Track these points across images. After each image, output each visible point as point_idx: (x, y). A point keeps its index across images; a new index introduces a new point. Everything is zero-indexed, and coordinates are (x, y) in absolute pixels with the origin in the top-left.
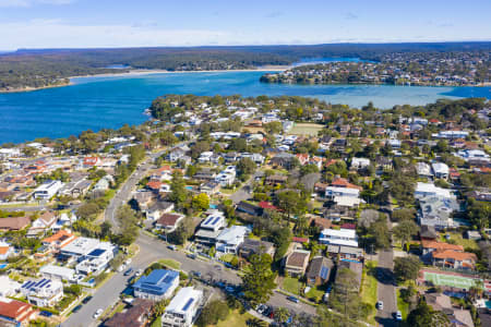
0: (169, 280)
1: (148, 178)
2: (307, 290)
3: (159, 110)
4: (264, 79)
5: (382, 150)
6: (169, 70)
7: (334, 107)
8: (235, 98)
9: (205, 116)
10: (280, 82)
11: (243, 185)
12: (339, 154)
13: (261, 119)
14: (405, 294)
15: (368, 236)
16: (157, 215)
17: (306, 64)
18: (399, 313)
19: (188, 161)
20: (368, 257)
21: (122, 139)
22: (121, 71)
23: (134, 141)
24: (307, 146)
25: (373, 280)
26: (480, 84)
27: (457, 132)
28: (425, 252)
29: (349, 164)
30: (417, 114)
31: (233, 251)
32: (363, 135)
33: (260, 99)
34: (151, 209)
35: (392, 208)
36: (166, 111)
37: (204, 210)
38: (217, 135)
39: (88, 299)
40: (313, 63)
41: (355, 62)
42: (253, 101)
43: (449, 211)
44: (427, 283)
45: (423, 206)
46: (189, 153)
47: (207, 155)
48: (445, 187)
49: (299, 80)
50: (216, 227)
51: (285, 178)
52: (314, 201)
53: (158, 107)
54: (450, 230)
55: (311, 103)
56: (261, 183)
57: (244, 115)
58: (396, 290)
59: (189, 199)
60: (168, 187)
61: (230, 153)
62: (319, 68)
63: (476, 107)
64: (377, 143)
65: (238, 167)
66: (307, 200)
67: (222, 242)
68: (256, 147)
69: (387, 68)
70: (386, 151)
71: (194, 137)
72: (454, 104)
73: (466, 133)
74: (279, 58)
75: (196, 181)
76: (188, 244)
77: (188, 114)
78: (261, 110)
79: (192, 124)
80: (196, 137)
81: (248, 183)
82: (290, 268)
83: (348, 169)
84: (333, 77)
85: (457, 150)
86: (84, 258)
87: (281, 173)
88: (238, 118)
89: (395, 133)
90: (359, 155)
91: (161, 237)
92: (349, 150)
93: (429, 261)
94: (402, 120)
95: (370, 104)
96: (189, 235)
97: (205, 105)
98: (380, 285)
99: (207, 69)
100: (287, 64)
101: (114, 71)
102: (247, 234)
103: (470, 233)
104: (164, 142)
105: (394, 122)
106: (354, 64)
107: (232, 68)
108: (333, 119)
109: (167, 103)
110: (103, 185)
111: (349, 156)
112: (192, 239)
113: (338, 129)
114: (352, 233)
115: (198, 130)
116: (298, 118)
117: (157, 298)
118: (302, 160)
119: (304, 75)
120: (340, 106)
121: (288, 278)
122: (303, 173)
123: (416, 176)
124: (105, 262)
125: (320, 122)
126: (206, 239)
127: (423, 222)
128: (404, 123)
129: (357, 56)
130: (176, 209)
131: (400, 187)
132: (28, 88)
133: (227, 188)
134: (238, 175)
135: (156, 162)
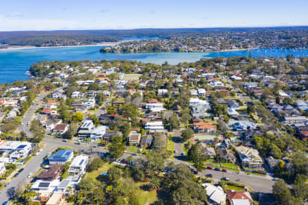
0: (68, 154)
2: (141, 150)
3: (37, 71)
4: (103, 51)
5: (173, 85)
6: (37, 46)
7: (146, 65)
8: (87, 62)
9: (70, 72)
10: (113, 52)
11: (100, 107)
12: (151, 88)
13: (105, 72)
14: (186, 146)
15: (169, 124)
16: (52, 126)
17: (128, 41)
18: (184, 153)
19: (65, 98)
20: (169, 133)
21: (17, 89)
22: (2, 47)
23: (27, 89)
24: (134, 85)
25: (172, 142)
26: (223, 51)
27: (210, 74)
28: (195, 128)
29: (157, 93)
30: (191, 67)
31: (100, 138)
32: (163, 78)
33: (102, 62)
34: (49, 123)
35: (179, 111)
36: (42, 71)
37: (80, 121)
38: (80, 82)
39: (22, 170)
40: (132, 41)
41: (156, 39)
42: (98, 63)
43: (206, 109)
44: (196, 140)
45: (194, 109)
46: (65, 93)
47: (76, 94)
48: (204, 99)
49: (124, 51)
50: (90, 127)
51: (123, 102)
52: (140, 111)
53: (35, 69)
54: (206, 117)
55: (133, 63)
56: (111, 105)
57: (95, 71)
58: (183, 145)
59: (71, 116)
60: (56, 112)
61: (90, 92)
62: (135, 43)
63: (219, 62)
64: (170, 81)
65: (96, 98)
66: (137, 111)
67: (94, 134)
68: (105, 87)
69: (174, 43)
70: (175, 85)
71: (65, 85)
72: (209, 61)
73: (214, 74)
74: (111, 37)
75: (72, 107)
76: (74, 138)
77: (58, 72)
78: (104, 68)
79: (63, 78)
80: (66, 85)
81: (103, 106)
82: (132, 141)
83: (156, 95)
84: (145, 48)
85: (209, 82)
86: (13, 151)
87: (121, 100)
88: (90, 73)
89: (180, 76)
90: (162, 88)
91: (58, 136)
92: (156, 86)
93: (196, 131)
94: (183, 69)
95: (166, 63)
96: (74, 134)
97: (68, 67)
98: (175, 144)
99: (64, 45)
100: (116, 41)
102: (107, 130)
103: (215, 118)
104: (47, 89)
105: (179, 71)
106: (156, 40)
107: (80, 45)
108: (147, 71)
109: (42, 66)
110: (13, 114)
111: (157, 89)
112: (76, 135)
113: (150, 75)
114: (160, 123)
115: (67, 81)
116: (127, 71)
117: (63, 163)
118: (132, 92)
119: (127, 48)
120: (149, 64)
121: (131, 147)
122: (133, 98)
123: (191, 96)
124: (27, 151)
125: (139, 73)
126: (84, 134)
127: (194, 115)
128: (184, 71)
129: (157, 36)
130: (63, 122)
131: (182, 100)
133: (91, 109)
134: (97, 102)
135: (45, 100)
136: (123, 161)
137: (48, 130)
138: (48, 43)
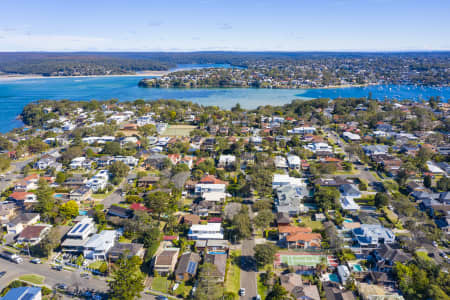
1: (12, 189)
2: (176, 287)
3: (31, 116)
4: (143, 84)
5: (246, 147)
6: (45, 75)
7: (206, 109)
8: (112, 102)
9: (80, 121)
10: (158, 86)
11: (116, 188)
12: (209, 153)
13: (136, 122)
14: (264, 277)
15: (232, 228)
17: (181, 70)
18: (259, 297)
19: (59, 168)
20: (232, 247)
24: (178, 147)
26: (326, 87)
27: (307, 128)
28: (281, 237)
29: (217, 161)
30: (276, 114)
31: (102, 257)
32: (230, 133)
33: (136, 103)
34: (13, 222)
35: (254, 199)
36: (38, 117)
37: (73, 217)
40: (188, 69)
42: (129, 105)
43: (301, 197)
44: (283, 265)
45: (280, 196)
46: (59, 160)
47: (79, 161)
48: (298, 176)
49: (176, 85)
50: (85, 235)
51: (157, 179)
53: (29, 112)
54: (302, 214)
55: (184, 106)
56: (134, 185)
57: (120, 119)
58: (256, 275)
59: (57, 207)
61: (103, 158)
62: (193, 73)
63: (322, 106)
64: (241, 140)
65: (110, 171)
66: (178, 199)
67: (91, 249)
69: (253, 74)
70: (249, 148)
72: (305, 104)
73: (314, 128)
74: (158, 64)
75: (66, 188)
77: (62, 119)
78: (137, 114)
79: (66, 130)
80: (68, 143)
81: (121, 186)
82: (159, 267)
83: (216, 165)
84: (207, 82)
85: (307, 144)
87: (153, 174)
88: (113, 122)
89: (258, 130)
90: (226, 152)
91: (24, 251)
92: (217, 149)
93: (283, 244)
94: (263, 119)
95: (238, 105)
97: (80, 110)
98: (243, 273)
99: (86, 74)
100: (165, 69)
102: (118, 238)
103: (317, 216)
104: (32, 150)
105: (257, 121)
106: (225, 70)
107: (111, 73)
108: (204, 120)
109: (40, 109)
111: (218, 154)
112: (58, 249)
113: (208, 129)
114: (217, 226)
115: (71, 136)
116: (172, 120)
118: (174, 160)
119: (180, 80)
120: (211, 108)
121: (158, 278)
122: (174, 172)
123: (274, 168)
125: (192, 123)
126: (74, 247)
127: (280, 209)
128: (266, 121)
129: (228, 62)
130: (42, 220)
133: (99, 192)
134: (110, 179)
135: (23, 171)
138: (61, 70)
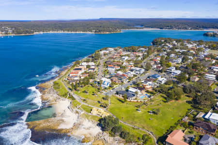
0: (158, 76)
1: (153, 59)
3: (156, 42)
6: (161, 28)
8: (188, 40)
9: (174, 45)
11: (183, 64)
13: (197, 47)
19: (166, 56)
21: (144, 49)
22: (140, 28)
33: (199, 41)
34: (154, 65)
36: (159, 43)
38: (177, 50)
46: (167, 54)
47: (173, 55)
50: (173, 70)
56: (190, 63)
57: (190, 46)
60: (159, 61)
67: (174, 73)
68: (191, 55)
71: (168, 51)
75: (168, 61)
77: (167, 44)
79: (169, 47)
81: (185, 63)
91: (156, 71)
96: (164, 71)
97: (175, 42)
99: (179, 29)
101: (137, 28)
102: (181, 72)
104: (158, 51)
109: (159, 40)
115: (170, 49)
116: (213, 48)
117: (155, 79)
124: (142, 72)
126: (169, 72)
130: (161, 65)
132: (107, 33)
133: (178, 64)
134: (182, 61)
135: (156, 56)
136: (183, 85)
137: (153, 67)
138: (168, 27)
